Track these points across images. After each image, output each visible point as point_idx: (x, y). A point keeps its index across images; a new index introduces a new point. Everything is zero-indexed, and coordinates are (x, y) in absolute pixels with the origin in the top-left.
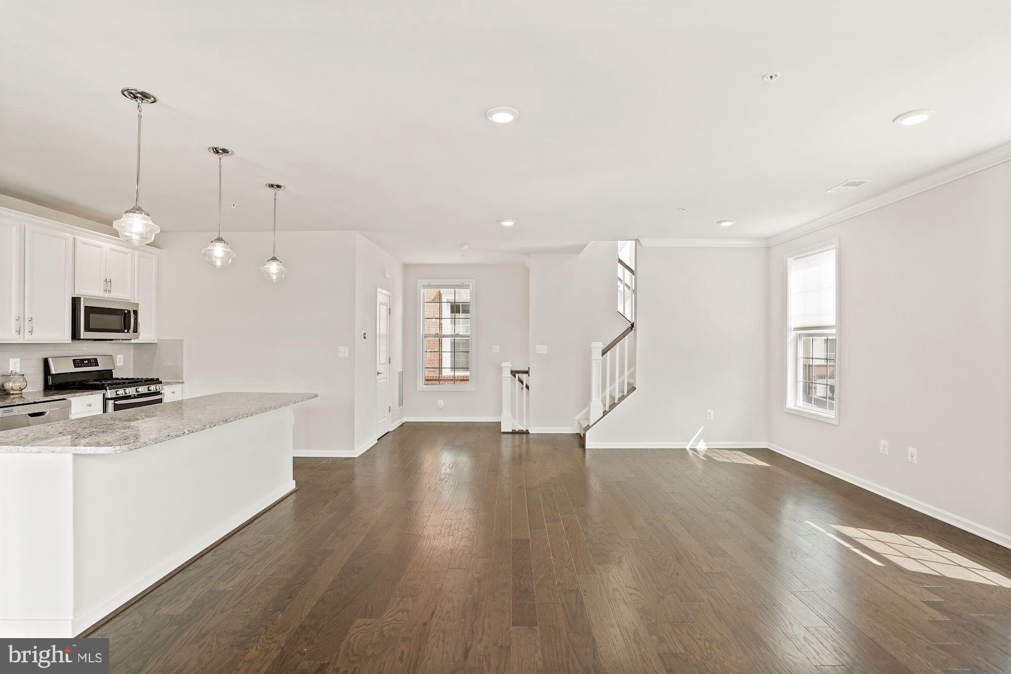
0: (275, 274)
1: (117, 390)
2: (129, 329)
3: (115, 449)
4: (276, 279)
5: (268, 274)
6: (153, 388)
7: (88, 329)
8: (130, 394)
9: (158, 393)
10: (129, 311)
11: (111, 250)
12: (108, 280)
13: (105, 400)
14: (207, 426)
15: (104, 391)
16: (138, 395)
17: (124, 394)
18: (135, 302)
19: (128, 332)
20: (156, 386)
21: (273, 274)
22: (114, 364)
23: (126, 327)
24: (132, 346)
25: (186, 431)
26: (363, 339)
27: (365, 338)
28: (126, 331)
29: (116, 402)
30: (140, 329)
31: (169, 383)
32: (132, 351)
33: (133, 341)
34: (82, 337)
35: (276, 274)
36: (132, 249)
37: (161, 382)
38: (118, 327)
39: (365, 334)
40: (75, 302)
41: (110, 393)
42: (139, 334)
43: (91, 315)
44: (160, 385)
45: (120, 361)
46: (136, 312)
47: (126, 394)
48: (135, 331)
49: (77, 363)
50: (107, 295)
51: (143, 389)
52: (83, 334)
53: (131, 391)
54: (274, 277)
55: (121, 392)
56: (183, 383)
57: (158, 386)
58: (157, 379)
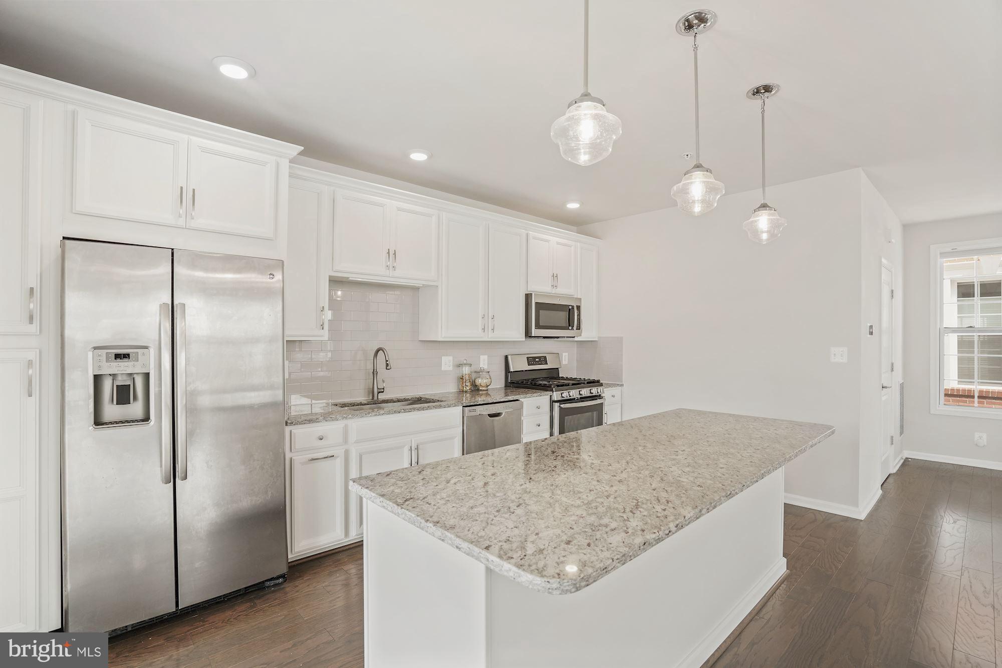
0: (765, 232)
1: (562, 392)
2: (573, 327)
3: (549, 586)
4: (768, 239)
5: (756, 233)
6: (595, 391)
7: (538, 326)
8: (573, 397)
9: (599, 397)
10: (573, 307)
11: (558, 243)
12: (555, 275)
13: (552, 402)
14: (704, 511)
15: (550, 393)
16: (581, 398)
17: (568, 396)
18: (579, 297)
19: (572, 329)
20: (597, 389)
21: (763, 232)
22: (560, 362)
23: (570, 324)
24: (576, 343)
25: (673, 529)
26: (869, 336)
27: (871, 333)
28: (570, 328)
29: (561, 405)
30: (583, 326)
31: (609, 385)
32: (576, 348)
33: (576, 339)
34: (533, 335)
35: (768, 232)
36: (575, 241)
37: (601, 385)
38: (564, 325)
39: (871, 327)
40: (528, 297)
41: (556, 396)
42: (582, 331)
43: (540, 311)
44: (601, 388)
45: (565, 359)
46: (579, 308)
47: (570, 396)
48: (579, 328)
49: (531, 360)
50: (554, 291)
51: (585, 392)
52: (534, 332)
53: (574, 393)
54: (765, 236)
55: (566, 395)
56: (622, 385)
57: (600, 389)
58: (598, 381)
